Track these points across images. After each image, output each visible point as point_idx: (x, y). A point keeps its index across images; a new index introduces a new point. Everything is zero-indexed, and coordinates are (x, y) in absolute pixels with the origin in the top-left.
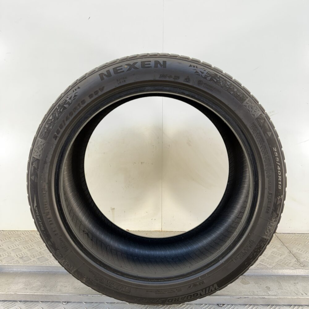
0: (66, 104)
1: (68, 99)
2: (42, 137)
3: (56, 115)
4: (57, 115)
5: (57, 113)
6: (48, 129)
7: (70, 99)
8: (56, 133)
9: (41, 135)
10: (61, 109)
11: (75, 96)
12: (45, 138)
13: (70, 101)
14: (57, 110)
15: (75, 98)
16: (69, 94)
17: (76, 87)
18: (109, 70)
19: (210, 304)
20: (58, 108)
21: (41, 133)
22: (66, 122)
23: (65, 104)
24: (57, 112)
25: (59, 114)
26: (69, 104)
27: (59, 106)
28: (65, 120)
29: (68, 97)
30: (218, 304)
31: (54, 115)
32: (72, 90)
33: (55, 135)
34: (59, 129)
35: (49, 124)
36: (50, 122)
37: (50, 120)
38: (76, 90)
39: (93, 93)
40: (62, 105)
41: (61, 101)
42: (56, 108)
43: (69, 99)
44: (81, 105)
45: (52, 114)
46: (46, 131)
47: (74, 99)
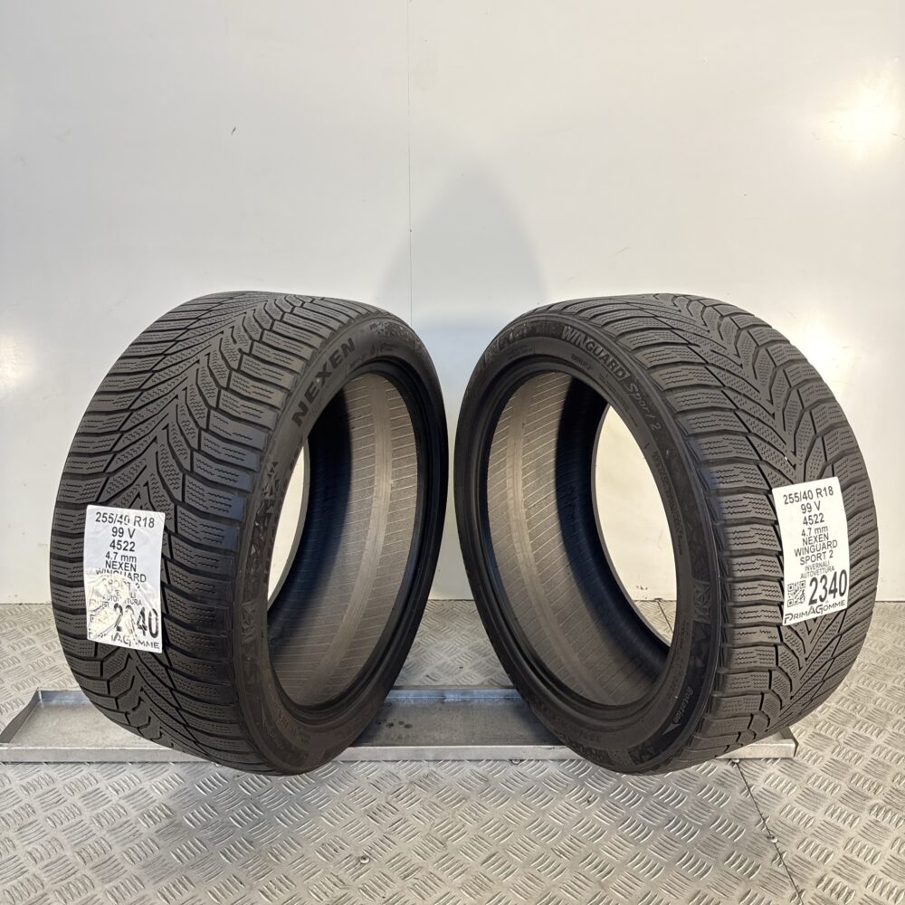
10: (264, 523)
19: (496, 761)
20: (257, 524)
29: (266, 494)
30: (511, 760)
38: (272, 471)
42: (255, 526)
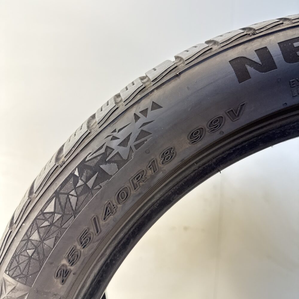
0: (109, 162)
1: (114, 144)
2: (18, 272)
3: (68, 199)
4: (73, 200)
5: (73, 192)
6: (39, 249)
7: (124, 143)
8: (65, 262)
9: (15, 264)
10: (88, 179)
11: (143, 133)
12: (26, 277)
13: (123, 151)
14: (76, 183)
15: (143, 142)
16: (118, 125)
17: (146, 103)
18: (266, 48)
20: (77, 173)
21: (14, 257)
22: (102, 222)
23: (106, 163)
24: (75, 188)
25: (82, 198)
26: (120, 161)
27: (82, 167)
28: (101, 216)
29: (114, 138)
31: (63, 198)
32: (130, 114)
33: (63, 265)
34: (79, 247)
35: (42, 230)
36: (46, 223)
37: (47, 216)
38: (144, 112)
39: (204, 124)
40: (92, 164)
41: (89, 150)
42: (72, 174)
43: (120, 145)
44: (161, 166)
45: (57, 194)
46: (30, 252)
47: (137, 146)
